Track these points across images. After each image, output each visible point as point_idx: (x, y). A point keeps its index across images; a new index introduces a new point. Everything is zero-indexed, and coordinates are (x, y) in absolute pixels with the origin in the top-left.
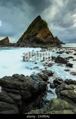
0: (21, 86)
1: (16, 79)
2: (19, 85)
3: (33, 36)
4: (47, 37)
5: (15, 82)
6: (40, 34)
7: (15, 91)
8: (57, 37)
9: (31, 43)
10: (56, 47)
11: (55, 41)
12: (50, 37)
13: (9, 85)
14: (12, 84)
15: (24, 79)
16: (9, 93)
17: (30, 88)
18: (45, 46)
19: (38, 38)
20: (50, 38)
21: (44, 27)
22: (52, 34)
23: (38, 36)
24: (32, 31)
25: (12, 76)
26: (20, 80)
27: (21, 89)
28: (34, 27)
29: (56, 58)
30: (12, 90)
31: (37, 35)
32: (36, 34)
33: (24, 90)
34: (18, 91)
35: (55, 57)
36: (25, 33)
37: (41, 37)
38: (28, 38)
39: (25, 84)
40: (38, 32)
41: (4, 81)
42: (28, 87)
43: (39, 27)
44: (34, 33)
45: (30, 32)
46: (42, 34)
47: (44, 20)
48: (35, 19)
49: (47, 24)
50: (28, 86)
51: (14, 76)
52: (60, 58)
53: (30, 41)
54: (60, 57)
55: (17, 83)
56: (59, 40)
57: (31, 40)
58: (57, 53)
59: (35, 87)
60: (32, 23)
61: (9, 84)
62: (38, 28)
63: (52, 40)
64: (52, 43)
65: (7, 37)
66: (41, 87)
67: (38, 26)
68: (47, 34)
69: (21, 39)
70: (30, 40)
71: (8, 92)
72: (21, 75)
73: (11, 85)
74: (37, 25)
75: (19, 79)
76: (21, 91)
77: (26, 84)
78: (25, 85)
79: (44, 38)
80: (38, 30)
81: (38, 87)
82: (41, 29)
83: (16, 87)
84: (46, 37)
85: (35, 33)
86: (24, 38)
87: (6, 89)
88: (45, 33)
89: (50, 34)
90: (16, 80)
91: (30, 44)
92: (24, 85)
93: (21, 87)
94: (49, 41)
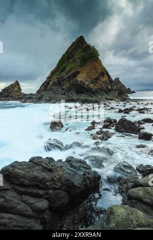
0: (47, 181)
1: (38, 168)
2: (43, 180)
3: (69, 77)
4: (99, 79)
5: (36, 174)
6: (85, 74)
7: (35, 191)
8: (118, 79)
9: (66, 93)
10: (116, 100)
11: (114, 87)
12: (105, 78)
13: (22, 180)
14: (29, 176)
15: (52, 168)
16: (23, 196)
17: (66, 184)
18: (94, 99)
19: (81, 81)
20: (105, 82)
21: (91, 60)
22: (107, 74)
23: (80, 78)
24: (67, 69)
25: (28, 161)
26: (46, 168)
27: (47, 188)
28: (71, 60)
29: (118, 121)
30: (30, 190)
31: (79, 76)
32: (76, 74)
33: (55, 189)
34: (41, 192)
35: (115, 121)
36: (53, 73)
37: (86, 81)
38: (59, 83)
39: (55, 176)
40: (79, 70)
41: (12, 171)
42: (62, 183)
43: (82, 59)
44: (71, 73)
45: (62, 71)
46: (87, 74)
47: (92, 45)
48: (74, 43)
49: (97, 53)
50: (61, 181)
51: (32, 160)
52: (125, 123)
53: (63, 89)
54: (126, 120)
55: (39, 175)
56: (123, 85)
57: (66, 85)
58: (120, 111)
59: (76, 184)
60: (67, 52)
61: (22, 177)
62: (79, 61)
63: (108, 85)
64: (108, 91)
65: (17, 81)
66: (88, 182)
67: (79, 58)
68: (98, 74)
69: (45, 86)
70: (64, 87)
71: (21, 194)
72: (47, 158)
73: (27, 180)
74: (78, 55)
75: (43, 167)
76: (47, 191)
77: (57, 176)
78: (55, 179)
79: (92, 82)
80: (80, 66)
81: (83, 182)
82: (86, 63)
83: (38, 183)
84: (97, 79)
85: (73, 71)
86: (51, 83)
87: (17, 187)
88: (94, 71)
89: (104, 73)
90: (37, 170)
91: (64, 94)
92: (52, 180)
93: (48, 183)
94: (102, 87)
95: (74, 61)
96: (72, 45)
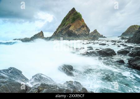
3: (66, 28)
4: (81, 29)
6: (74, 27)
19: (71, 30)
20: (84, 31)
21: (77, 19)
24: (66, 24)
28: (68, 20)
31: (71, 27)
36: (59, 27)
37: (74, 30)
38: (61, 32)
40: (71, 25)
43: (73, 19)
45: (64, 26)
46: (75, 26)
47: (78, 12)
53: (62, 34)
60: (66, 16)
63: (86, 32)
67: (71, 19)
68: (80, 27)
69: (55, 33)
70: (63, 34)
74: (71, 17)
79: (77, 31)
80: (72, 23)
82: (75, 21)
85: (68, 25)
86: (58, 32)
88: (78, 25)
89: (84, 26)
91: (62, 37)
94: (82, 33)
95: (69, 20)
96: (69, 12)
